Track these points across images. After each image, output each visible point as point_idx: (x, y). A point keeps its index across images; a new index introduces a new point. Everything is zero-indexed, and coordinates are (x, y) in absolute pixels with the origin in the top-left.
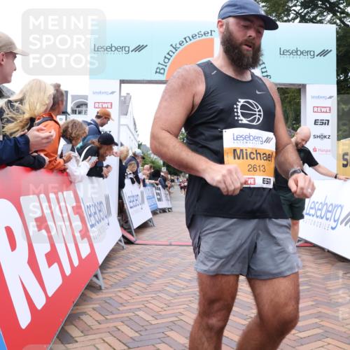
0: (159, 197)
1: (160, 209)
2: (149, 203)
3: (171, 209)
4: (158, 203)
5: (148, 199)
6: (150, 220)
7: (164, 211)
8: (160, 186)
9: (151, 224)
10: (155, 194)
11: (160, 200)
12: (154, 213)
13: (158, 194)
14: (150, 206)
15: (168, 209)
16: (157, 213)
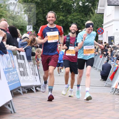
0: (22, 69)
1: (24, 87)
2: (8, 78)
3: (39, 87)
4: (21, 78)
5: (5, 73)
6: (8, 104)
7: (29, 90)
8: (23, 53)
9: (10, 109)
10: (17, 66)
11: (23, 74)
12: (15, 93)
13: (20, 65)
14: (9, 83)
15: (36, 87)
16: (20, 94)
